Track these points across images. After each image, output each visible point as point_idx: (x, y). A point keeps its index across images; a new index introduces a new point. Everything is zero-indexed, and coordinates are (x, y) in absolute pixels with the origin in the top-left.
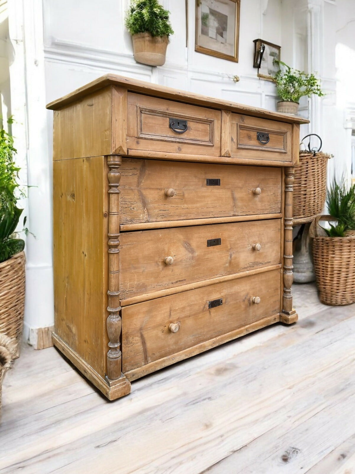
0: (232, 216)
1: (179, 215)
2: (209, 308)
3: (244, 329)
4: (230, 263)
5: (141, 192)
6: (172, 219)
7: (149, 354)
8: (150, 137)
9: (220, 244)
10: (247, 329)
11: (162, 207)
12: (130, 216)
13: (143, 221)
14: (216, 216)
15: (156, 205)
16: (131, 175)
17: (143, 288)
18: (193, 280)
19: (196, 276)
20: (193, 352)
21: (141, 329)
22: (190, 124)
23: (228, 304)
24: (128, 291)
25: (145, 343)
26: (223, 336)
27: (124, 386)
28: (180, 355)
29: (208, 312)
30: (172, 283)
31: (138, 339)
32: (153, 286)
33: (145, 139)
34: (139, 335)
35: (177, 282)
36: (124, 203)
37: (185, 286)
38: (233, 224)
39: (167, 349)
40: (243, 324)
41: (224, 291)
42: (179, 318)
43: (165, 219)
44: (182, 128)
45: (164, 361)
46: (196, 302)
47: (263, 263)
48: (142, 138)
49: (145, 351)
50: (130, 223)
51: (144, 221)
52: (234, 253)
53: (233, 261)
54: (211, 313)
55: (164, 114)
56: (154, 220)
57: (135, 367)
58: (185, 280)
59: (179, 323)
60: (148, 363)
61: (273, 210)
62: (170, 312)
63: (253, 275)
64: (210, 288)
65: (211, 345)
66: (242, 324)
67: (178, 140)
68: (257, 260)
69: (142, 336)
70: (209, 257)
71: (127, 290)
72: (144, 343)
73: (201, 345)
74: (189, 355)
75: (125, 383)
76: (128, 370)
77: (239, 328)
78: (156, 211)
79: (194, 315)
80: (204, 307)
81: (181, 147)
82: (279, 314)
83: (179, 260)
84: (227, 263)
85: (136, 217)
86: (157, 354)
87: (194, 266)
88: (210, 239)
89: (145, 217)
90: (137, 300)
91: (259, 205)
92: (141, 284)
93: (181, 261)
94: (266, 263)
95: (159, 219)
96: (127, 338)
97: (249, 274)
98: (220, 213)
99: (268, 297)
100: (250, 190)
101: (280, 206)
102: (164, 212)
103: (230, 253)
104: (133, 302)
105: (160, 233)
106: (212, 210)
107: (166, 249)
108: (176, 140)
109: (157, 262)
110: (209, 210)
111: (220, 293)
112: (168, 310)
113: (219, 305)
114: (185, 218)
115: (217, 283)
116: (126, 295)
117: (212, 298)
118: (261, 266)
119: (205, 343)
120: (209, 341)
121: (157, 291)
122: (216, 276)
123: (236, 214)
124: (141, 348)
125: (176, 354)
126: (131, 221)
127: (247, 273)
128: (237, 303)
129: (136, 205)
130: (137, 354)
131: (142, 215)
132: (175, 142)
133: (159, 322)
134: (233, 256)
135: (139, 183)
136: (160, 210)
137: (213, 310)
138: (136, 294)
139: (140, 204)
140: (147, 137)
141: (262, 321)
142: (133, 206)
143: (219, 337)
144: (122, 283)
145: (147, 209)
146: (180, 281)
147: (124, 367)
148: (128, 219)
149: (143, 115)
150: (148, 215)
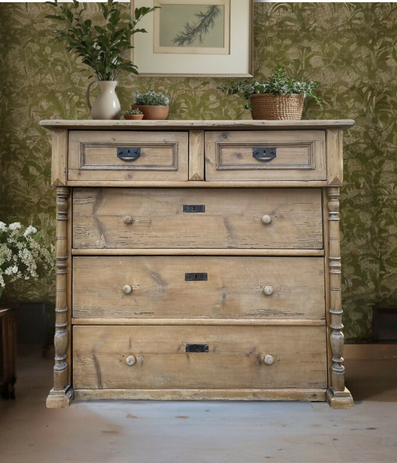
0: (226, 247)
1: (146, 243)
2: (186, 352)
3: (251, 393)
4: (223, 304)
5: (97, 219)
6: (136, 247)
7: (104, 379)
8: (93, 168)
9: (207, 280)
10: (254, 394)
11: (123, 234)
12: (85, 241)
13: (99, 247)
14: (199, 246)
15: (115, 232)
16: (85, 204)
17: (99, 312)
18: (165, 315)
19: (168, 311)
20: (163, 396)
21: (93, 351)
22: (144, 150)
23: (218, 353)
24: (82, 312)
25: (99, 366)
26: (212, 390)
27: (61, 399)
28: (145, 393)
29: (186, 355)
30: (136, 314)
31: (89, 360)
32: (110, 312)
33: (87, 170)
34: (92, 357)
35: (142, 313)
36: (78, 229)
37: (152, 319)
38: (228, 258)
39: (127, 382)
40: (248, 385)
41: (212, 336)
42: (141, 352)
43: (127, 246)
44: (133, 156)
45: (122, 393)
46: (166, 341)
47: (286, 314)
48: (83, 170)
49: (99, 375)
50: (85, 248)
51: (101, 247)
52: (229, 293)
53: (227, 302)
54: (191, 358)
55: (110, 145)
56: (113, 247)
57: (88, 387)
58: (153, 313)
59: (142, 357)
60: (102, 389)
61: (307, 245)
62: (130, 343)
63: (263, 326)
64: (190, 329)
65: (191, 396)
66: (246, 385)
67: (127, 168)
68: (274, 308)
69: (95, 359)
70: (188, 293)
71: (81, 310)
72: (97, 366)
73: (175, 391)
74: (156, 397)
75: (63, 397)
76: (79, 387)
77: (239, 388)
78: (116, 238)
79: (164, 354)
80: (179, 349)
81: (131, 175)
82: (325, 391)
83: (145, 290)
84: (218, 304)
85: (92, 243)
86: (114, 383)
87: (165, 300)
88: (190, 272)
89: (103, 243)
90: (89, 322)
91: (276, 237)
92: (97, 308)
93: (147, 292)
94: (293, 315)
95: (118, 246)
96: (78, 356)
97: (255, 323)
98: (206, 243)
99: (299, 362)
100: (258, 218)
101: (321, 240)
102: (124, 239)
103: (222, 292)
104: (85, 323)
105: (120, 261)
106: (193, 239)
107: (127, 277)
108: (125, 168)
109: (115, 289)
110: (188, 239)
111: (205, 338)
112: (127, 340)
113: (203, 351)
114: (153, 246)
115: (199, 325)
116: (80, 315)
117: (191, 341)
118: (283, 317)
119: (181, 390)
120: (189, 390)
121: (116, 318)
122: (200, 317)
123: (233, 246)
124: (94, 371)
125: (139, 390)
126: (87, 246)
127: (253, 321)
128: (235, 355)
129: (92, 231)
130: (90, 375)
131: (98, 241)
132: (123, 170)
133: (116, 350)
134: (227, 297)
135: (94, 211)
136: (121, 237)
137: (193, 355)
138: (90, 316)
139: (96, 231)
140: (89, 168)
141: (286, 390)
142: (88, 232)
143: (206, 390)
144: (76, 303)
145: (104, 235)
146: (145, 313)
147: (75, 383)
148: (83, 244)
149: (86, 148)
150: (106, 241)
